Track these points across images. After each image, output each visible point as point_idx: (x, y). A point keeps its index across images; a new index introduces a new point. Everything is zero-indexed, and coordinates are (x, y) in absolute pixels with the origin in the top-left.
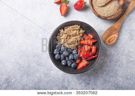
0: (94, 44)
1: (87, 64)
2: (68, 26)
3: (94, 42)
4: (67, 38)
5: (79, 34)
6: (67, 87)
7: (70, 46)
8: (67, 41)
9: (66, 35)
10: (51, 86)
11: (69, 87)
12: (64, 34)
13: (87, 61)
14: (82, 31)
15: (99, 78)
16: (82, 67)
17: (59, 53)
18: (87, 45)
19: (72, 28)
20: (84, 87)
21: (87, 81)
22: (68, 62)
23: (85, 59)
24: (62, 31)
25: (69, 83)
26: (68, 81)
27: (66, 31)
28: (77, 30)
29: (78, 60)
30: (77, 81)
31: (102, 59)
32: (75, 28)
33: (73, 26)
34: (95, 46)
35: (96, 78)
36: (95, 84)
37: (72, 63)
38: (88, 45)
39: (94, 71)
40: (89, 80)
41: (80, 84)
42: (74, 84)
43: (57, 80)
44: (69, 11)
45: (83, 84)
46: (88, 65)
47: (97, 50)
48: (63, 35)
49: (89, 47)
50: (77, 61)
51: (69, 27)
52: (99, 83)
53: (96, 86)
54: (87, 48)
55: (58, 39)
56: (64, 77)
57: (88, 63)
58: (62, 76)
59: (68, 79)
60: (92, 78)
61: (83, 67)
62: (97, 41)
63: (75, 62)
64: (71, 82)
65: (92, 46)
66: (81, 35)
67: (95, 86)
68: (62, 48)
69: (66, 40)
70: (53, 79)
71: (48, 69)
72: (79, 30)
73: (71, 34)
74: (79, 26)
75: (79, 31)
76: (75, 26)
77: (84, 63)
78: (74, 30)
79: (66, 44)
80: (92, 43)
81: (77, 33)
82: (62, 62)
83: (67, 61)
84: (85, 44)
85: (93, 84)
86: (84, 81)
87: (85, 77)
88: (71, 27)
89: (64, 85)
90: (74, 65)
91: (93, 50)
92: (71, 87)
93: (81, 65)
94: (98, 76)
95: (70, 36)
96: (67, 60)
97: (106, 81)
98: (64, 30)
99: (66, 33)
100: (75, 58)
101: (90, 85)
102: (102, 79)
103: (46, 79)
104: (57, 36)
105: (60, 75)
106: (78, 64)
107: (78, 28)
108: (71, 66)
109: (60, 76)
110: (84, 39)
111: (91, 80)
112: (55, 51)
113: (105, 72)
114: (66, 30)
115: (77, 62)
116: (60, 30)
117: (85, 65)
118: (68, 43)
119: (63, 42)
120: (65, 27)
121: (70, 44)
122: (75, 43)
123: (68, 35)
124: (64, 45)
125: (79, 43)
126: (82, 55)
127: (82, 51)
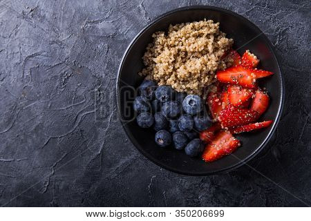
0: (260, 84)
1: (236, 145)
2: (180, 24)
3: (261, 76)
4: (174, 62)
5: (216, 49)
7: (183, 86)
8: (175, 70)
9: (173, 51)
12: (166, 48)
13: (234, 135)
14: (223, 41)
16: (218, 155)
17: (148, 109)
18: (239, 85)
19: (193, 28)
22: (176, 137)
23: (231, 130)
27: (173, 38)
28: (208, 36)
29: (206, 131)
32: (201, 31)
33: (196, 24)
34: (263, 90)
37: (189, 141)
38: (243, 86)
46: (239, 147)
47: (270, 102)
48: (162, 50)
49: (245, 93)
50: (204, 134)
54: (237, 95)
55: (147, 62)
57: (239, 144)
61: (222, 156)
62: (272, 75)
63: (198, 136)
65: (254, 90)
66: (221, 53)
69: (171, 68)
72: (216, 37)
73: (189, 49)
74: (215, 22)
75: (216, 40)
76: (202, 23)
77: (225, 141)
78: (200, 35)
79: (171, 79)
80: (254, 80)
81: (210, 48)
82: (157, 136)
83: (172, 134)
84: (233, 84)
88: (189, 26)
90: (195, 148)
91: (258, 103)
93: (215, 148)
95: (186, 53)
96: (173, 129)
98: (167, 36)
99: (175, 46)
100: (197, 125)
106: (206, 145)
107: (212, 30)
108: (183, 150)
110: (230, 68)
114: (173, 35)
115: (203, 139)
116: (154, 36)
117: (228, 150)
118: (178, 76)
119: (161, 73)
120: (171, 26)
121: (185, 81)
122: (199, 79)
123: (179, 50)
124: (165, 81)
125: (214, 78)
126: (221, 118)
127: (220, 104)
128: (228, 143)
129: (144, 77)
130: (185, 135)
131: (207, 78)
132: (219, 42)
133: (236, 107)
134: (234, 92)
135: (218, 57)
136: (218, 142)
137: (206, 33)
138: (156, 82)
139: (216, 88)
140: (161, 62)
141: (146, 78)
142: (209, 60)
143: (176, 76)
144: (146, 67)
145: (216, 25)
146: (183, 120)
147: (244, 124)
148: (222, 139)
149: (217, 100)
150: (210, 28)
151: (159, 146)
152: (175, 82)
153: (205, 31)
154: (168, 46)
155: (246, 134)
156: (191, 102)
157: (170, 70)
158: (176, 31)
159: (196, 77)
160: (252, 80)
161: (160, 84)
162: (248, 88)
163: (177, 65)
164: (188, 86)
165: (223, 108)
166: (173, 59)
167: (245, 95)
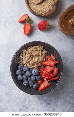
0: (56, 65)
3: (56, 63)
4: (29, 59)
5: (42, 55)
6: (28, 106)
7: (32, 66)
10: (12, 106)
11: (30, 107)
12: (26, 54)
13: (48, 82)
15: (59, 99)
16: (43, 88)
17: (21, 74)
18: (49, 66)
19: (35, 48)
20: (45, 107)
21: (48, 102)
23: (47, 80)
24: (24, 51)
25: (30, 103)
26: (29, 101)
29: (39, 80)
30: (38, 101)
31: (63, 80)
32: (37, 49)
33: (36, 47)
34: (57, 67)
35: (57, 98)
36: (55, 105)
37: (34, 84)
38: (50, 66)
39: (55, 91)
40: (50, 101)
41: (41, 104)
42: (35, 104)
43: (18, 99)
44: (33, 30)
45: (44, 104)
46: (50, 86)
47: (59, 71)
48: (25, 55)
49: (51, 68)
50: (39, 82)
51: (32, 47)
52: (59, 103)
53: (57, 107)
54: (49, 69)
55: (21, 59)
56: (25, 97)
57: (50, 85)
58: (23, 96)
59: (29, 99)
60: (53, 98)
61: (45, 88)
62: (59, 63)
63: (37, 82)
64: (32, 102)
65: (54, 67)
66: (44, 56)
67: (55, 106)
68: (25, 68)
70: (14, 99)
71: (9, 88)
74: (42, 46)
76: (38, 47)
77: (45, 84)
79: (28, 64)
80: (54, 64)
81: (40, 54)
82: (24, 83)
83: (29, 82)
84: (47, 65)
85: (54, 104)
86: (45, 101)
87: (46, 97)
88: (34, 47)
89: (25, 105)
90: (36, 86)
91: (55, 72)
92: (32, 107)
93: (43, 86)
94: (59, 97)
95: (33, 56)
96: (29, 80)
97: (66, 101)
98: (27, 50)
99: (29, 54)
101: (51, 106)
102: (62, 100)
103: (7, 98)
104: (20, 56)
105: (22, 94)
106: (39, 85)
107: (41, 49)
108: (32, 87)
109: (21, 96)
110: (47, 60)
111: (52, 101)
112: (18, 72)
113: (66, 93)
115: (39, 83)
117: (46, 86)
118: (31, 63)
119: (25, 62)
120: (28, 47)
121: (33, 65)
122: (37, 64)
123: (31, 55)
124: (26, 65)
125: (41, 64)
126: (44, 76)
127: (44, 72)
128: (46, 84)
129: (20, 63)
130: (33, 82)
131: (39, 64)
132: (43, 52)
133: (49, 73)
134: (48, 68)
135: (43, 57)
136: (43, 84)
137: (39, 50)
138: (23, 65)
139: (42, 67)
140: (25, 59)
141: (20, 64)
142: (40, 58)
143: (30, 63)
144: (20, 60)
145: (42, 47)
146: (32, 77)
147: (51, 78)
148: (44, 83)
149: (43, 71)
150: (40, 48)
151: (25, 86)
152: (30, 65)
153: (39, 49)
154: (27, 54)
155: (52, 81)
156: (34, 71)
157: (28, 61)
158: (30, 49)
159: (36, 63)
160: (53, 64)
161: (25, 66)
162: (52, 67)
163: (30, 60)
164: (34, 66)
165: (45, 73)
166: (29, 58)
167: (51, 69)
